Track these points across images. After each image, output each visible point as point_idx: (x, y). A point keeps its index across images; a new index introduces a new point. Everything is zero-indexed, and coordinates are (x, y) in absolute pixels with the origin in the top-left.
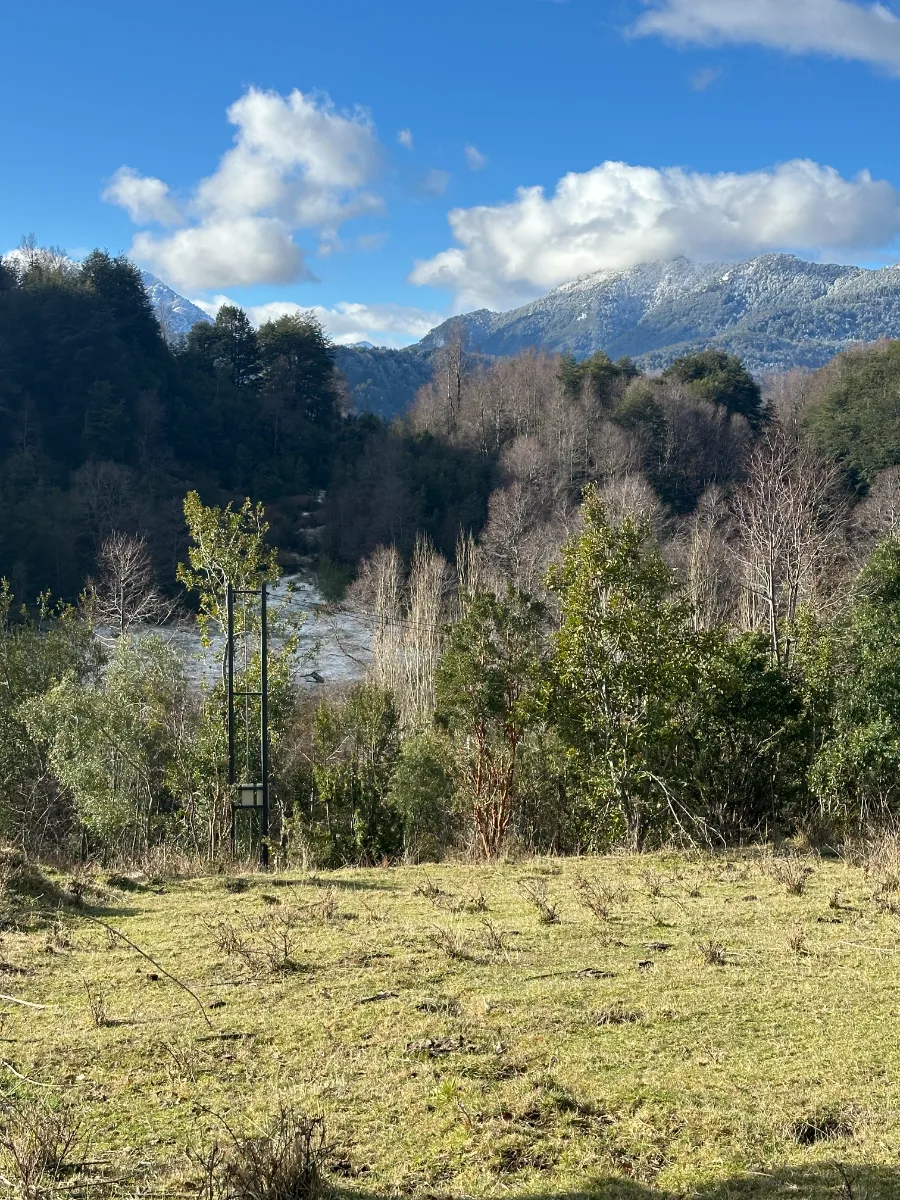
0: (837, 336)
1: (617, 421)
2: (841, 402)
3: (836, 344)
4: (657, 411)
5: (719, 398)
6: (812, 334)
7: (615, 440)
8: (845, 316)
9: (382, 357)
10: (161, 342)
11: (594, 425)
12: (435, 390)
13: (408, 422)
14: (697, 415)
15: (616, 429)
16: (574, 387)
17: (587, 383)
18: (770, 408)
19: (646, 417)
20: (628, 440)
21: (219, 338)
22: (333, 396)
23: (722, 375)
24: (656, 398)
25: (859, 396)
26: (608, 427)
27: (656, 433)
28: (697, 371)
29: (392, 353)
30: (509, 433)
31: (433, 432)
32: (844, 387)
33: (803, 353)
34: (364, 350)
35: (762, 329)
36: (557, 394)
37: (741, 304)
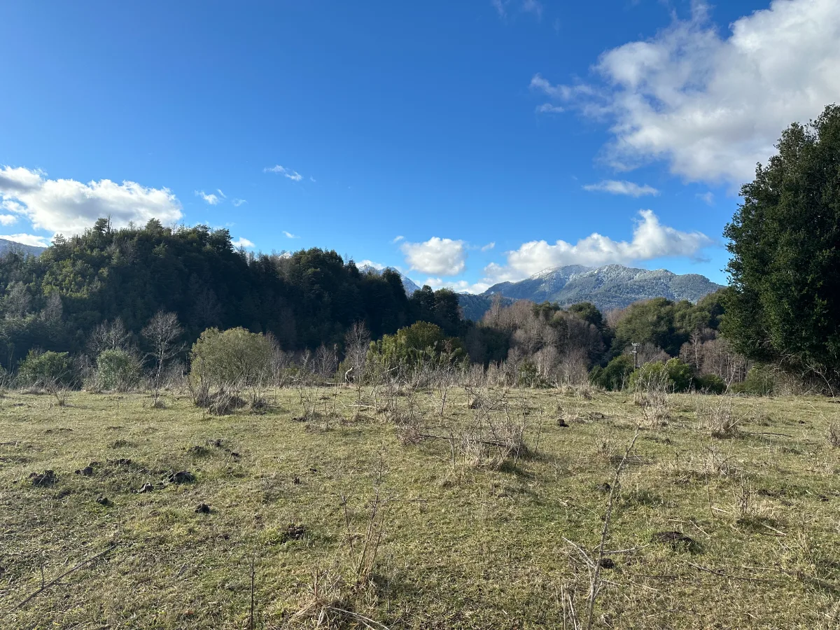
0: (638, 294)
1: (551, 325)
2: (629, 321)
3: (637, 297)
4: (565, 322)
5: (587, 318)
6: (628, 293)
7: (550, 331)
8: (640, 287)
9: (471, 297)
10: (405, 296)
11: (543, 327)
12: (491, 312)
13: (481, 322)
14: (578, 324)
15: (551, 328)
16: (537, 314)
17: (541, 312)
18: (606, 322)
19: (560, 325)
20: (554, 331)
21: (423, 295)
22: (458, 313)
23: (589, 310)
24: (564, 318)
25: (635, 320)
26: (548, 327)
27: (564, 329)
28: (581, 309)
29: (475, 296)
30: (515, 327)
31: (490, 326)
32: (630, 316)
33: (625, 299)
34: (465, 295)
35: (609, 291)
36: (531, 316)
37: (602, 282)
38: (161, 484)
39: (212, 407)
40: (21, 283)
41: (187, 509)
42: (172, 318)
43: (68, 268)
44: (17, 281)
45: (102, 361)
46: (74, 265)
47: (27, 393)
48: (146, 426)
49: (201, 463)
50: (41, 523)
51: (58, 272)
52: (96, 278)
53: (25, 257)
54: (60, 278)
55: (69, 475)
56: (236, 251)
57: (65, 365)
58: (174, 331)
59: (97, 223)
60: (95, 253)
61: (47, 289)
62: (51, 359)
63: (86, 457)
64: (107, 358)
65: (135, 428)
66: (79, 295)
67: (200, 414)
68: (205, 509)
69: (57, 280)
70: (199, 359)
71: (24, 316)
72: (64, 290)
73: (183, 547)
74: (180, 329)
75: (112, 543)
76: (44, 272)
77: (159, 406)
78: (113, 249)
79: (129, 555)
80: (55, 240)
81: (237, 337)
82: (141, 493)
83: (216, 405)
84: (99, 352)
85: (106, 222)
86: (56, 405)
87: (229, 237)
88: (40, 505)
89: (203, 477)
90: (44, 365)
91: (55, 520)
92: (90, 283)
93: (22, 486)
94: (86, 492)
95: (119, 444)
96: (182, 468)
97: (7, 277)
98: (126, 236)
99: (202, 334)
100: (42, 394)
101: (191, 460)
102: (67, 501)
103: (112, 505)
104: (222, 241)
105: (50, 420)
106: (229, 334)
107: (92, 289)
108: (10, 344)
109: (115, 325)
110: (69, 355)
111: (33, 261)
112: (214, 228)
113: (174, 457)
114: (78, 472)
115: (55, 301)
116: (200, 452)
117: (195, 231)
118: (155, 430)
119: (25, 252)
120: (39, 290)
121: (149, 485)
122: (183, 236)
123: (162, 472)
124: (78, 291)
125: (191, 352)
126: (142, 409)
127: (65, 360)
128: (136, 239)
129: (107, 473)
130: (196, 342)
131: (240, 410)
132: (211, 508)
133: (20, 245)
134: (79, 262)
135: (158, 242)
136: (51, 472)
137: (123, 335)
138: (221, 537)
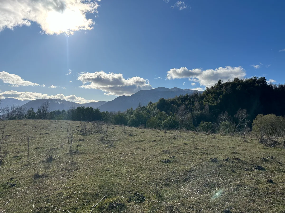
38: (252, 169)
39: (267, 144)
40: (198, 102)
41: (264, 180)
42: (245, 111)
43: (210, 97)
44: (197, 101)
45: (222, 125)
46: (212, 95)
47: (203, 134)
48: (242, 148)
49: (266, 164)
50: (216, 174)
51: (207, 98)
52: (219, 99)
53: (198, 94)
54: (208, 100)
55: (221, 161)
56: (268, 84)
57: (211, 126)
58: (246, 116)
59: (218, 81)
60: (218, 91)
61: (204, 103)
62: (207, 124)
63: (225, 155)
64: (224, 124)
65: (239, 148)
66: (214, 104)
67: (262, 146)
68: (271, 181)
69: (207, 100)
70: (255, 126)
71: (199, 111)
72: (209, 103)
73: (265, 193)
74: (247, 115)
75: (238, 185)
76: (204, 98)
77: (245, 141)
78: (223, 89)
79: (245, 191)
80: (206, 88)
81: (271, 118)
82: (245, 170)
83: (268, 143)
84: (221, 122)
85: (221, 81)
86: (212, 138)
87: (265, 80)
88: (214, 168)
89: (268, 169)
90: (205, 126)
91: (219, 173)
92: (217, 100)
93: (209, 161)
94: (227, 167)
95: (235, 153)
96: (259, 164)
97: (194, 100)
98: (227, 84)
99: (257, 116)
100: (207, 134)
101: (262, 162)
102: (222, 168)
103: (236, 173)
104: (262, 81)
105: (212, 143)
106: (267, 116)
107: (217, 102)
108: (196, 119)
109: (225, 114)
110: (212, 123)
111: (201, 95)
112: (259, 77)
113: (255, 160)
114: (224, 160)
115: (207, 107)
116: (265, 160)
117: (251, 79)
118: (246, 150)
119: (198, 92)
120: (202, 104)
121: (248, 168)
122: (247, 81)
123: (251, 165)
124: (213, 103)
125: (252, 123)
126: (239, 142)
127: (211, 124)
128: (230, 85)
129: (233, 162)
130: (254, 119)
131: (278, 146)
132: (274, 181)
133: (197, 91)
134: (213, 94)
135: (238, 85)
136: (216, 159)
137: (228, 117)
138: (280, 193)
